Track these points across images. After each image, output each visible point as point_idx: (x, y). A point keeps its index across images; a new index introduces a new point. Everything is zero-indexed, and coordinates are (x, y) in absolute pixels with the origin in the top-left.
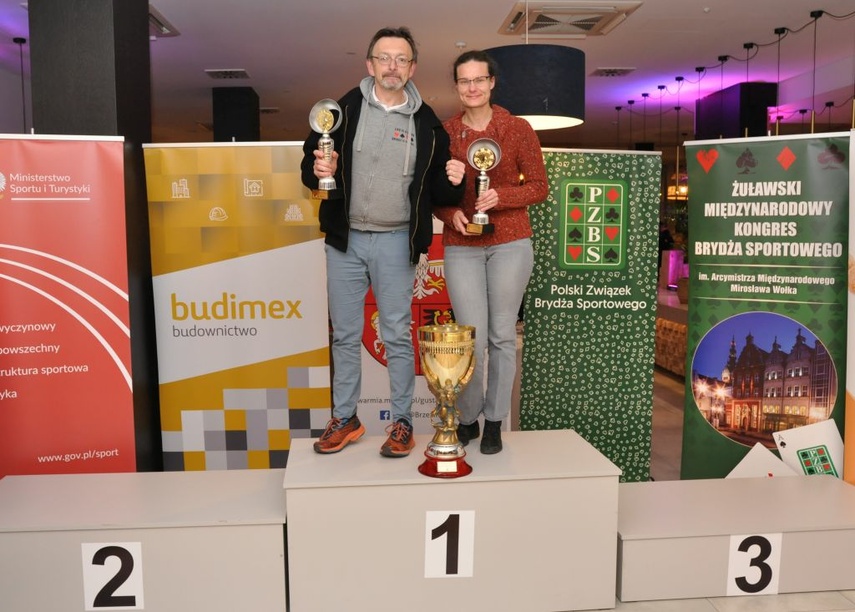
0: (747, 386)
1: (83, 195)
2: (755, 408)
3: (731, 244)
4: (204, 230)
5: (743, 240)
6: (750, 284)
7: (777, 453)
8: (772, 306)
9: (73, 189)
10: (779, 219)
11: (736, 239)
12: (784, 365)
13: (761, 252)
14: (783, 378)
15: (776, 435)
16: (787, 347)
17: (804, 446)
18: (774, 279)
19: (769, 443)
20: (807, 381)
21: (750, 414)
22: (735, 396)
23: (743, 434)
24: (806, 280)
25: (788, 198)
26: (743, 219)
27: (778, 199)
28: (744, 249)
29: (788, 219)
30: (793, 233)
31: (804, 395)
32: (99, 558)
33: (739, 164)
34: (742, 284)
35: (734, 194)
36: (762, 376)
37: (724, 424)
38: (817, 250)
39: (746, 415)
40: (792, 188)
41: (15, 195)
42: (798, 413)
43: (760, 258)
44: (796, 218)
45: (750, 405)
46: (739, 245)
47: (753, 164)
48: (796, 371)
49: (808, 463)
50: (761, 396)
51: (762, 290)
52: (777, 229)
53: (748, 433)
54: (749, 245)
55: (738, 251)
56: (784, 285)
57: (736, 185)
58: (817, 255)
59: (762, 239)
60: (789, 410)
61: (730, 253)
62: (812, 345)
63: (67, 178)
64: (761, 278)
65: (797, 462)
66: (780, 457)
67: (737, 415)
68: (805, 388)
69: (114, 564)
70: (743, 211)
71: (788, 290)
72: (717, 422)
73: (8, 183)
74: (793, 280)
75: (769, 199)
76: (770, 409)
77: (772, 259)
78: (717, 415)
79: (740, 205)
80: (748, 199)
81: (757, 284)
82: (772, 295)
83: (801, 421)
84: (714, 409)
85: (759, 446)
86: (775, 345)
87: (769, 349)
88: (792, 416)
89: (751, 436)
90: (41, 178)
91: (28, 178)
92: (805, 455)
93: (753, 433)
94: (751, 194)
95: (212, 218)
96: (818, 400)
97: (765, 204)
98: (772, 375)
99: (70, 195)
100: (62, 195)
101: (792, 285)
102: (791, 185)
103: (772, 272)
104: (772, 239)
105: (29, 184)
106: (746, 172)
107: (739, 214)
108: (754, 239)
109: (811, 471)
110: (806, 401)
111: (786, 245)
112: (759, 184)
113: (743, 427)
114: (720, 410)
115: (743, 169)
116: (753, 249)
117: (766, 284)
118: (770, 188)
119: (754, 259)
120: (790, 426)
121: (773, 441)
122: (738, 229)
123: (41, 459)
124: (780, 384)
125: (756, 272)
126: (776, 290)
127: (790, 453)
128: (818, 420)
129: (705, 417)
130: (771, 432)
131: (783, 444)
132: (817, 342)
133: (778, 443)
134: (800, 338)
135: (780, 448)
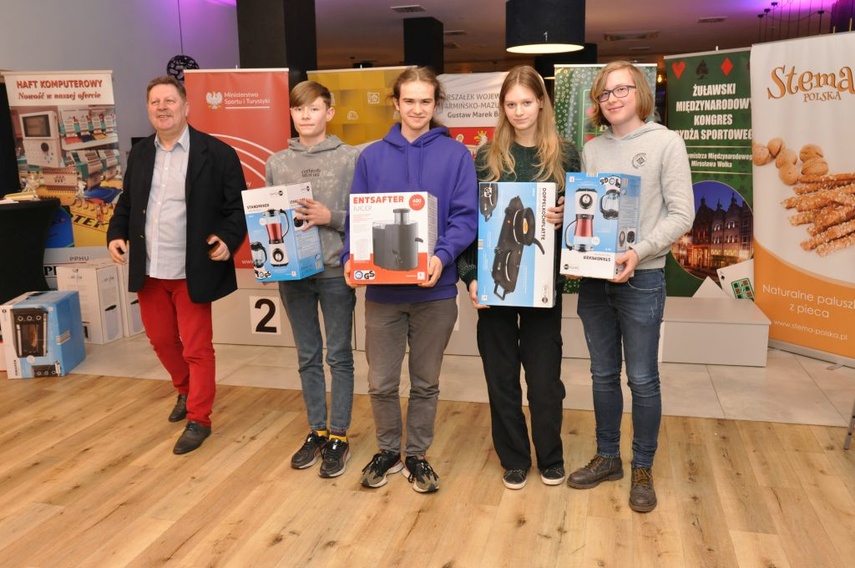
0: (701, 235)
1: (266, 105)
2: (706, 251)
3: (692, 131)
4: (344, 125)
5: (700, 128)
6: (703, 160)
7: (719, 284)
8: (717, 176)
9: (260, 101)
10: (721, 112)
11: (695, 128)
12: (724, 220)
13: (710, 137)
14: (724, 229)
15: (718, 271)
16: (726, 207)
17: (735, 279)
18: (718, 156)
19: (715, 277)
20: (737, 231)
21: (703, 256)
22: (694, 242)
23: (699, 270)
24: (737, 157)
25: (728, 97)
26: (700, 113)
27: (721, 97)
28: (700, 135)
29: (727, 112)
30: (730, 122)
31: (736, 241)
32: (258, 305)
33: (698, 72)
34: (699, 160)
35: (695, 94)
36: (710, 228)
37: (687, 263)
38: (745, 134)
39: (700, 256)
40: (730, 89)
41: (227, 105)
42: (732, 255)
43: (710, 141)
44: (732, 111)
45: (703, 249)
46: (697, 132)
47: (706, 72)
48: (731, 225)
49: (738, 291)
50: (710, 243)
51: (711, 164)
52: (720, 120)
53: (702, 269)
54: (703, 131)
55: (697, 137)
56: (724, 161)
57: (695, 87)
58: (745, 138)
59: (711, 127)
60: (728, 253)
61: (691, 138)
62: (741, 205)
63: (256, 95)
64: (711, 156)
65: (731, 290)
66: (720, 286)
67: (695, 257)
68: (736, 236)
69: (265, 308)
70: (700, 107)
71: (726, 165)
72: (683, 261)
73: (224, 98)
74: (730, 157)
75: (715, 97)
76: (716, 252)
77: (718, 142)
78: (683, 257)
79: (698, 102)
80: (703, 98)
81: (708, 160)
82: (717, 168)
83: (733, 260)
84: (681, 252)
85: (708, 278)
86: (719, 205)
87: (715, 208)
88: (729, 257)
89: (704, 272)
90: (242, 95)
91: (235, 95)
92: (736, 285)
93: (705, 270)
94: (705, 94)
95: (349, 118)
96: (744, 245)
97: (713, 101)
98: (716, 228)
99: (258, 105)
100: (253, 105)
101: (729, 161)
102: (729, 86)
103: (717, 151)
104: (718, 127)
105: (234, 99)
106: (702, 78)
107: (697, 109)
108: (707, 127)
109: (740, 297)
110: (737, 246)
111: (726, 131)
112: (710, 87)
113: (698, 266)
114: (685, 253)
115: (700, 76)
116: (706, 135)
117: (713, 160)
118: (715, 89)
119: (707, 142)
120: (727, 265)
121: (717, 276)
122: (697, 120)
123: (244, 262)
124: (721, 234)
125: (707, 151)
126: (720, 164)
127: (727, 284)
128: (745, 260)
129: (675, 257)
130: (715, 269)
131: (723, 277)
132: (744, 202)
133: (720, 277)
134: (733, 200)
135: (721, 280)
